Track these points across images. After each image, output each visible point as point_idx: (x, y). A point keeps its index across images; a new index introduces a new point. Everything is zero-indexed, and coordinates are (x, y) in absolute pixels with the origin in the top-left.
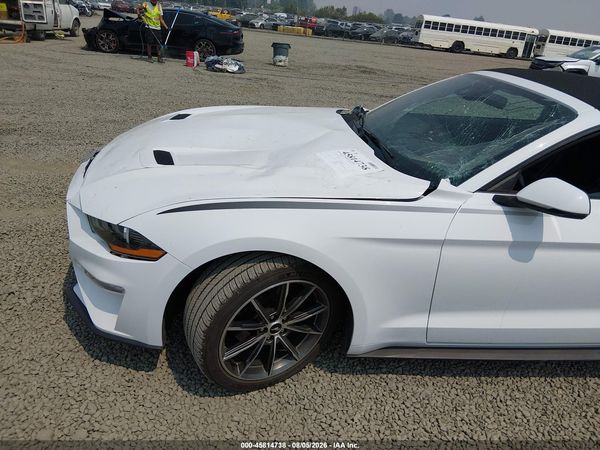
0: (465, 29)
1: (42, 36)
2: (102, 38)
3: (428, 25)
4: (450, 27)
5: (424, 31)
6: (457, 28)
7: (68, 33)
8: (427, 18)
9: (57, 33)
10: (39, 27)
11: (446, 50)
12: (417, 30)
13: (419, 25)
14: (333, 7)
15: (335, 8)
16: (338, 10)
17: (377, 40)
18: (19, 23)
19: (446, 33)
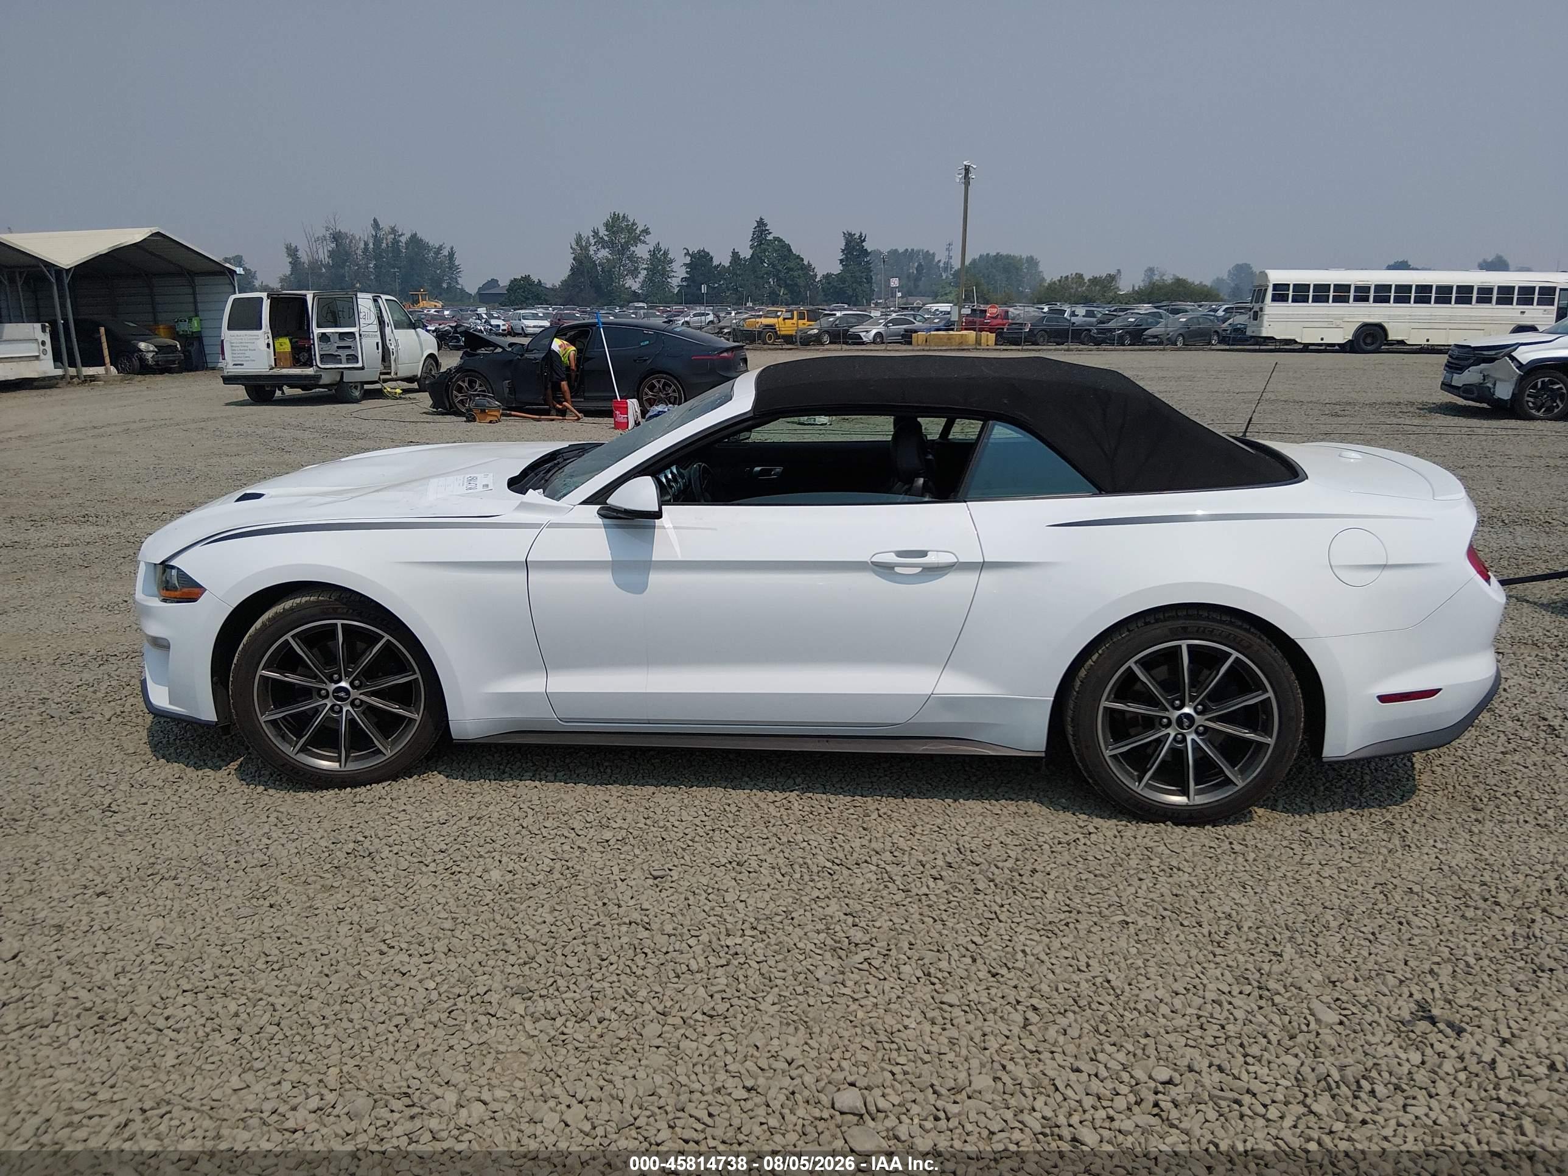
0: (1382, 294)
1: (357, 393)
2: (460, 389)
3: (1281, 293)
4: (1342, 293)
5: (1272, 309)
6: (1362, 294)
7: (415, 385)
8: (1276, 276)
9: (388, 387)
10: (348, 377)
11: (1343, 348)
12: (1257, 307)
13: (1259, 295)
14: (1080, 276)
15: (1087, 277)
16: (1095, 281)
17: (1162, 342)
18: (310, 371)
19: (1331, 309)
